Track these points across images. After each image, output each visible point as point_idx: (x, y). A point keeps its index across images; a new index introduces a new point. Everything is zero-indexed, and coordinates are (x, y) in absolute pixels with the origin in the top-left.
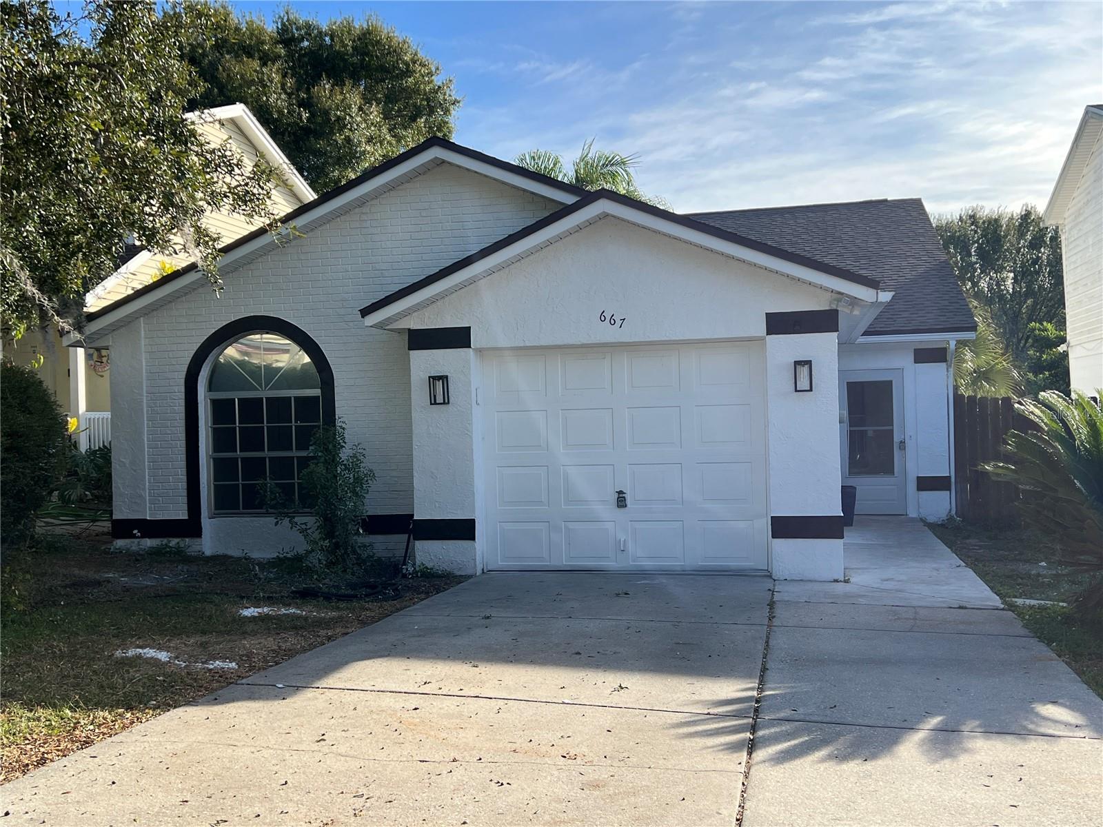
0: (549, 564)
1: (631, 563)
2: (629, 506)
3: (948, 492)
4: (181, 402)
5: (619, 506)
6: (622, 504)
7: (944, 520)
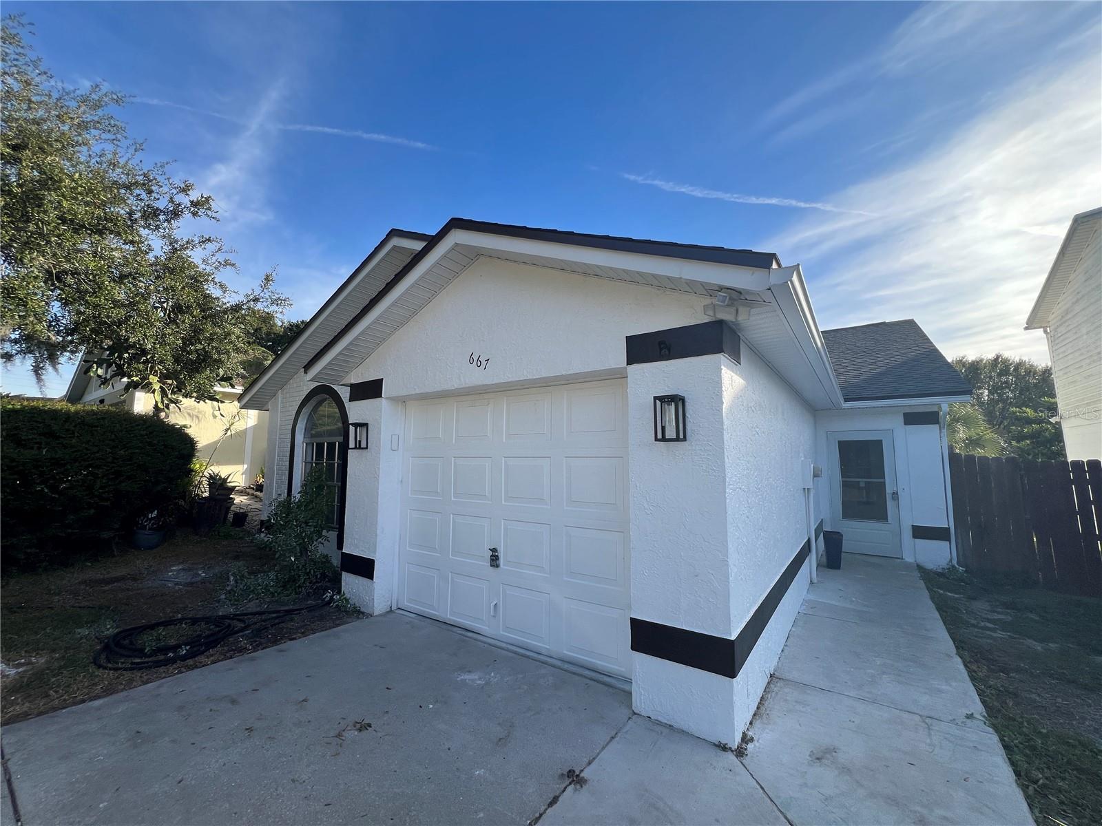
2: (502, 565)
3: (948, 542)
4: (289, 445)
5: (491, 566)
6: (494, 563)
7: (944, 568)
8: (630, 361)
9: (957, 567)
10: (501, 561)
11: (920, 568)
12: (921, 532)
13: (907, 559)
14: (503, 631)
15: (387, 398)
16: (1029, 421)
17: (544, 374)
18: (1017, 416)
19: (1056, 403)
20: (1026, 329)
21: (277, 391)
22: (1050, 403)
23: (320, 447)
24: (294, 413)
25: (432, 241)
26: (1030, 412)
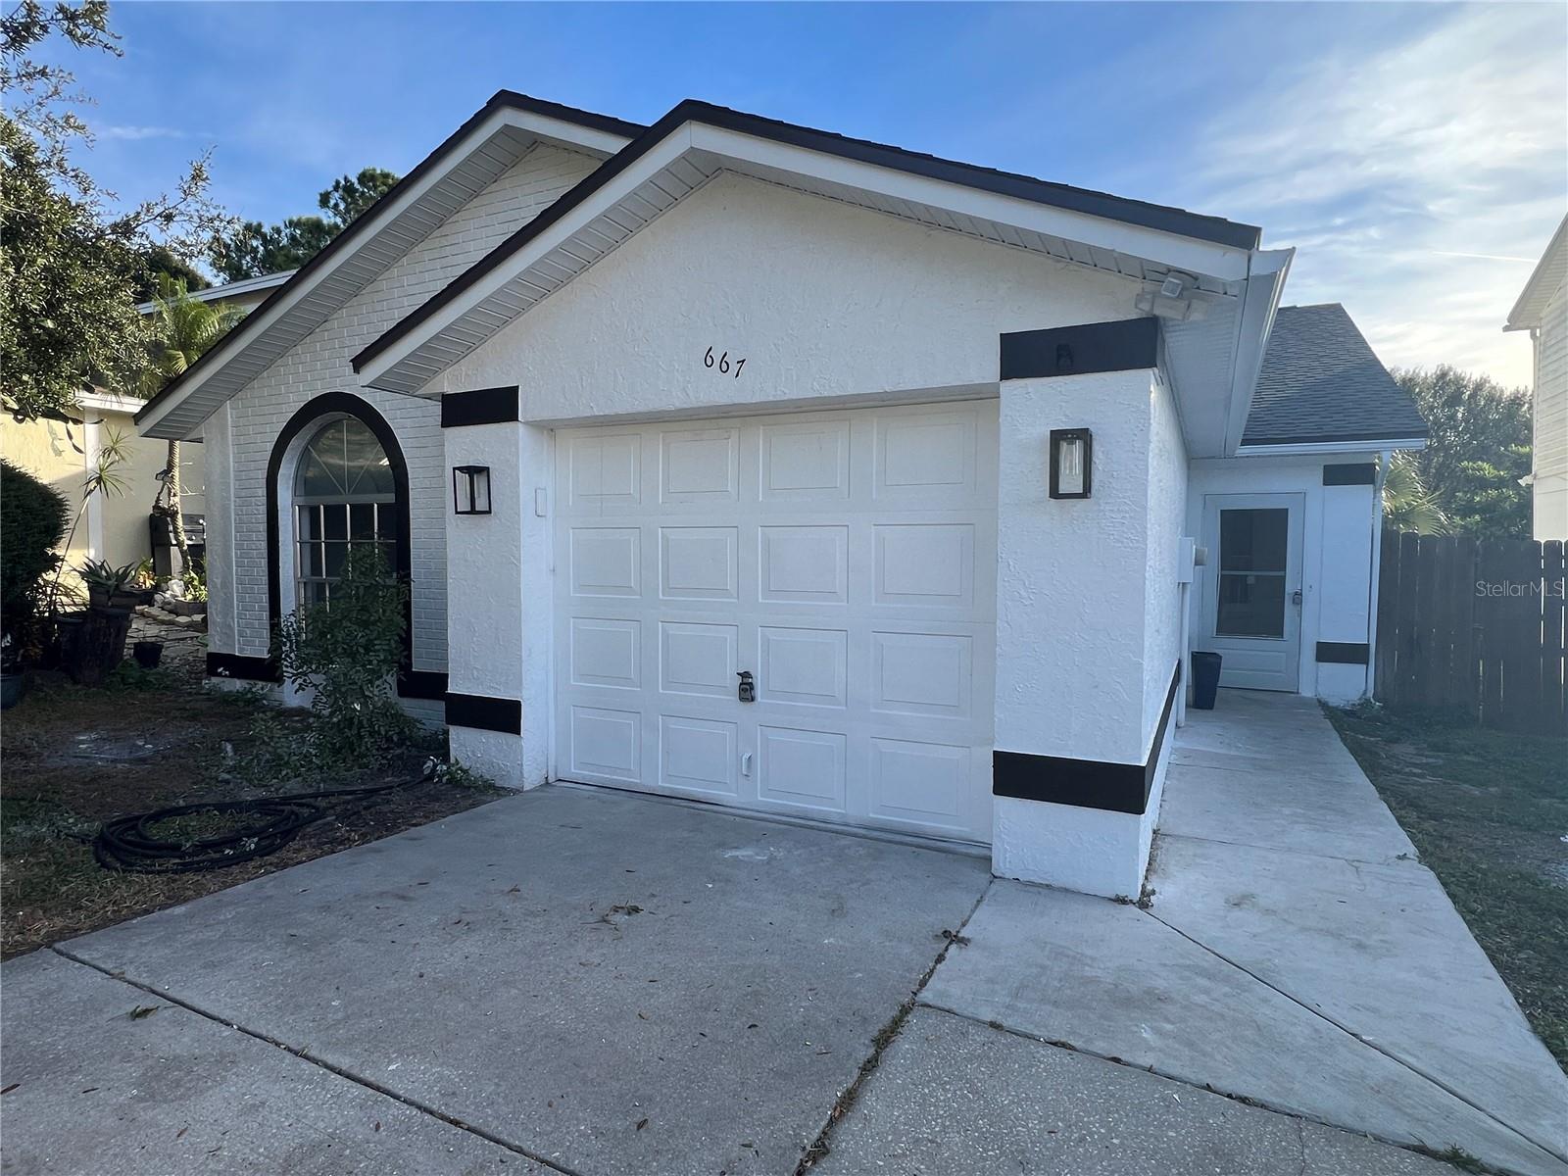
0: (638, 781)
1: (760, 798)
2: (759, 698)
3: (1365, 666)
4: (263, 509)
5: (742, 699)
6: (747, 695)
7: (1354, 705)
8: (1006, 374)
9: (1372, 700)
10: (758, 692)
11: (1323, 705)
12: (1327, 653)
13: (1304, 694)
14: (761, 796)
15: (526, 423)
16: (1483, 484)
17: (851, 389)
18: (1467, 476)
19: (1529, 456)
20: (1506, 329)
21: (222, 403)
22: (1518, 454)
23: (335, 513)
24: (270, 447)
25: (642, 139)
26: (1487, 469)
